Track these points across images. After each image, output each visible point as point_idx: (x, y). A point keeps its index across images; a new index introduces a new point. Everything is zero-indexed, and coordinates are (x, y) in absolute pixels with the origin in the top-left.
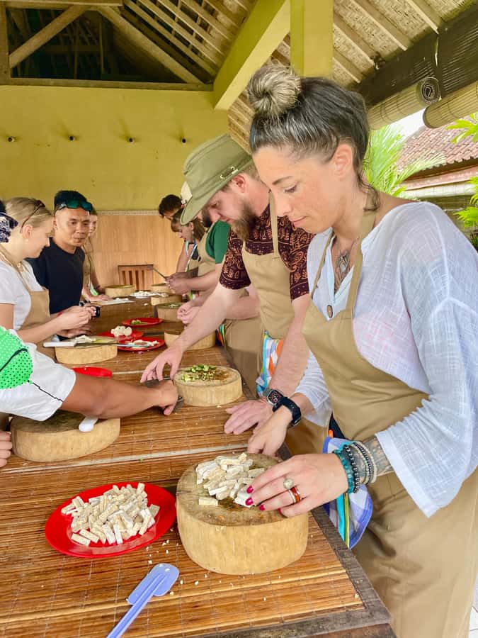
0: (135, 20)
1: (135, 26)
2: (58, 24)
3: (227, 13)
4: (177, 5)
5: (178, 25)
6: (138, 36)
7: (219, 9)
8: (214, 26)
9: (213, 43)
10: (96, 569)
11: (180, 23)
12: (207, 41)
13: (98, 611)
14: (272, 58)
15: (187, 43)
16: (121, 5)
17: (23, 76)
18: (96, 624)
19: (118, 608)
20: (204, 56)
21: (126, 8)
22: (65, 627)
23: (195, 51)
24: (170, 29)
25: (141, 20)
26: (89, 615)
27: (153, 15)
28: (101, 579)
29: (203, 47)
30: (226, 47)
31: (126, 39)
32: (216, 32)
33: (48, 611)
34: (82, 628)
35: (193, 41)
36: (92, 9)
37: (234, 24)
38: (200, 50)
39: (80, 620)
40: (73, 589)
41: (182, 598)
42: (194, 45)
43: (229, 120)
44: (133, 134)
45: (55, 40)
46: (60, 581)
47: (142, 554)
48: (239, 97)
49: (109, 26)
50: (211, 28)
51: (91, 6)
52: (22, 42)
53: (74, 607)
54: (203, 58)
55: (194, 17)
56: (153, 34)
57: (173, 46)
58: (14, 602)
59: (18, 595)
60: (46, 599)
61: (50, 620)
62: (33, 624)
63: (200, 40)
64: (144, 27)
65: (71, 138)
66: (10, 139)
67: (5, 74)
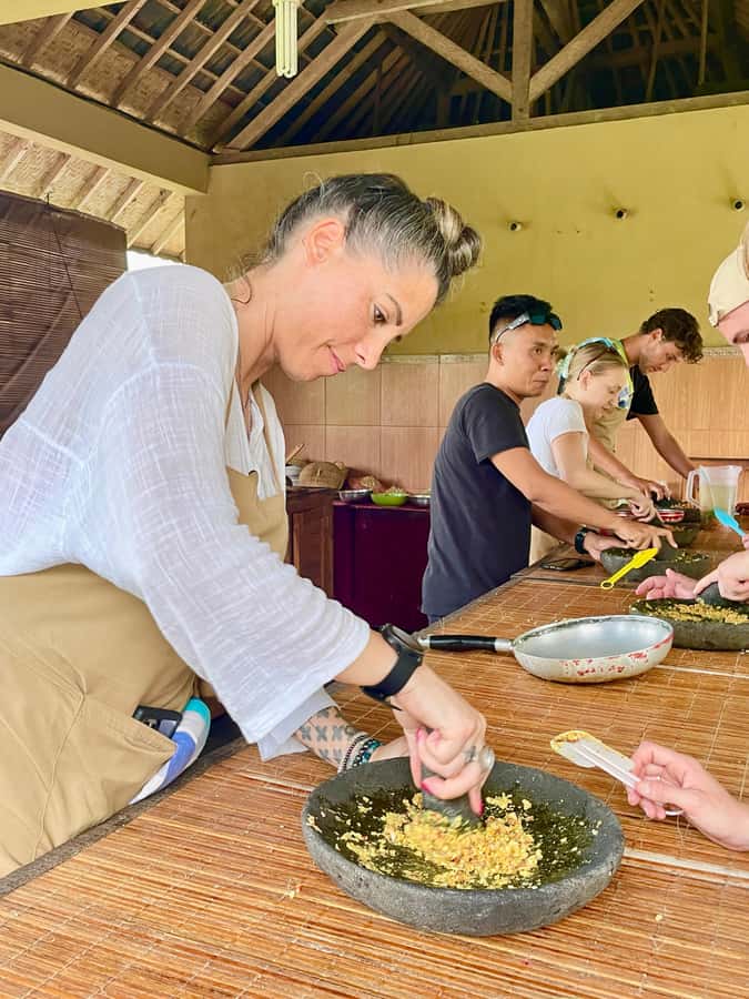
44: (742, 195)
65: (620, 214)
66: (514, 227)
67: (520, 113)
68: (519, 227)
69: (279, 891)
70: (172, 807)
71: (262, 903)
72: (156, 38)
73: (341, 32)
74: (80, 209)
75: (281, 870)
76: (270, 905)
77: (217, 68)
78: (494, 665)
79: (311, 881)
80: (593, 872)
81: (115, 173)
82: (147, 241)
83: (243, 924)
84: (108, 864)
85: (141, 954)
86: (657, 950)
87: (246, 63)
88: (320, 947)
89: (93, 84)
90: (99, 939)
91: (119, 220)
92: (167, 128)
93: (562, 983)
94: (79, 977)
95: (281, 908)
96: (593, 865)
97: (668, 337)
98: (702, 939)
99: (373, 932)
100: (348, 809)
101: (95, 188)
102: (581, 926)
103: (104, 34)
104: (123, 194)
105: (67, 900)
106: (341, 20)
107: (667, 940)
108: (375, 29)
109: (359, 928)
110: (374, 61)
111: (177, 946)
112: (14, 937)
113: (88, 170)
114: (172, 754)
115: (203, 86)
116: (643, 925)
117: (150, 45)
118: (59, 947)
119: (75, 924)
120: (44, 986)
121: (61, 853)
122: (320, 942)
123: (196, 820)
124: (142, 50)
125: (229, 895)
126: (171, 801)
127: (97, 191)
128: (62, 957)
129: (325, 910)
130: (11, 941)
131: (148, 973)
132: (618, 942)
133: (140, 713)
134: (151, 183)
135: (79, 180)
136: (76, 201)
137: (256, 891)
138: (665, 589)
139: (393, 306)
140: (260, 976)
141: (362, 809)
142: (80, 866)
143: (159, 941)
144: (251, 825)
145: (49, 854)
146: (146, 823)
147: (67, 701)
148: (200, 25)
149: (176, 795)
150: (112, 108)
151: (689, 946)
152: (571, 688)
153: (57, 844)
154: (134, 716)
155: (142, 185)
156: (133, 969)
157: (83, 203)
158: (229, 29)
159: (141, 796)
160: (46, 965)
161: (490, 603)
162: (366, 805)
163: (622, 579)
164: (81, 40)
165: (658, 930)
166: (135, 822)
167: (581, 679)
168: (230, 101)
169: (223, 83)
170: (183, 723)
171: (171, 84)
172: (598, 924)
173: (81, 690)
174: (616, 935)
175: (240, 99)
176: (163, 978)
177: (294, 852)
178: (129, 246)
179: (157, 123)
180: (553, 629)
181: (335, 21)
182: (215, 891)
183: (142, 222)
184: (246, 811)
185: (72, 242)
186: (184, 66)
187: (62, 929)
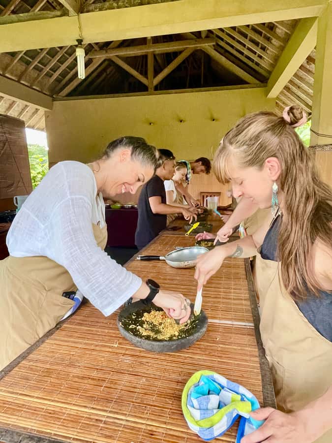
0: (222, 51)
1: (222, 54)
2: (179, 59)
3: (278, 38)
4: (247, 38)
5: (248, 50)
6: (223, 60)
7: (273, 37)
8: (269, 48)
9: (268, 58)
10: (108, 385)
11: (249, 49)
12: (265, 57)
13: (97, 415)
14: (307, 62)
15: (252, 61)
16: (214, 43)
17: (161, 90)
18: (91, 423)
19: (108, 417)
20: (263, 67)
21: (218, 45)
22: (75, 419)
23: (257, 64)
24: (242, 53)
25: (227, 51)
26: (90, 415)
27: (232, 47)
28: (107, 392)
29: (262, 61)
30: (276, 59)
31: (217, 63)
32: (270, 51)
33: (71, 404)
34: (83, 423)
35: (256, 59)
36: (199, 48)
37: (282, 44)
38: (261, 64)
39: (84, 417)
40: (90, 394)
41: (146, 424)
42: (257, 61)
43: (277, 103)
44: (215, 116)
45: (178, 68)
46: (87, 386)
47: (137, 384)
48: (284, 88)
49: (208, 58)
50: (268, 49)
51: (197, 47)
52: (161, 70)
53: (85, 407)
54: (262, 68)
55: (257, 44)
56: (232, 58)
57: (244, 63)
58: (58, 392)
59: (62, 388)
60: (74, 395)
61: (70, 411)
62: (60, 411)
63: (260, 57)
64: (227, 54)
65: (181, 121)
66: (150, 124)
67: (151, 90)
68: (152, 124)
69: (112, 345)
70: (73, 321)
71: (108, 349)
72: (33, 59)
73: (94, 61)
74: (8, 114)
75: (112, 338)
76: (110, 350)
77: (54, 70)
78: (160, 264)
79: (121, 341)
80: (201, 330)
81: (20, 103)
82: (32, 125)
83: (103, 357)
84: (57, 342)
85: (76, 371)
86: (219, 349)
87: (63, 69)
88: (128, 361)
89: (12, 74)
90: (60, 368)
91: (22, 118)
92: (37, 89)
93: (196, 363)
94: (57, 381)
95: (114, 350)
96: (201, 328)
97: (203, 164)
98: (230, 344)
99: (142, 354)
100: (130, 318)
101: (13, 108)
102: (198, 345)
103: (15, 57)
104: (23, 110)
105: (47, 356)
106: (94, 57)
107: (221, 346)
108: (105, 60)
109: (138, 354)
110: (104, 70)
111: (85, 367)
112: (33, 371)
113: (10, 102)
114: (74, 305)
115: (49, 75)
116: (214, 342)
117: (30, 62)
118: (48, 372)
119: (51, 364)
120: (47, 386)
121: (41, 341)
122: (128, 360)
123: (81, 324)
124: (28, 63)
125: (98, 348)
126: (72, 319)
127: (14, 109)
128: (50, 376)
129: (127, 349)
130: (33, 373)
131: (78, 377)
132: (209, 348)
133: (64, 294)
134: (32, 107)
135: (7, 105)
136: (7, 112)
137: (105, 346)
138: (203, 237)
139: (142, 176)
140: (112, 373)
141: (134, 317)
142: (49, 344)
143: (79, 366)
144: (99, 325)
145: (38, 341)
146: (66, 327)
147: (42, 294)
148: (48, 56)
149: (74, 317)
150: (18, 81)
151: (227, 346)
152: (182, 270)
153: (40, 337)
154: (63, 295)
155: (29, 107)
156: (73, 376)
157: (9, 113)
158: (58, 57)
159: (64, 318)
160: (46, 379)
161: (155, 243)
162: (134, 316)
163: (190, 233)
164: (7, 59)
165: (217, 343)
166: (62, 327)
167: (185, 267)
168: (58, 81)
169: (56, 75)
170: (76, 295)
171: (38, 74)
172: (202, 343)
173: (46, 290)
174: (208, 346)
175: (61, 80)
176: (83, 378)
177: (114, 332)
178: (26, 126)
179: (34, 87)
180: (175, 252)
181: (92, 57)
182: (92, 347)
183: (30, 119)
184: (96, 320)
185: (6, 125)
186: (43, 69)
187: (48, 366)
